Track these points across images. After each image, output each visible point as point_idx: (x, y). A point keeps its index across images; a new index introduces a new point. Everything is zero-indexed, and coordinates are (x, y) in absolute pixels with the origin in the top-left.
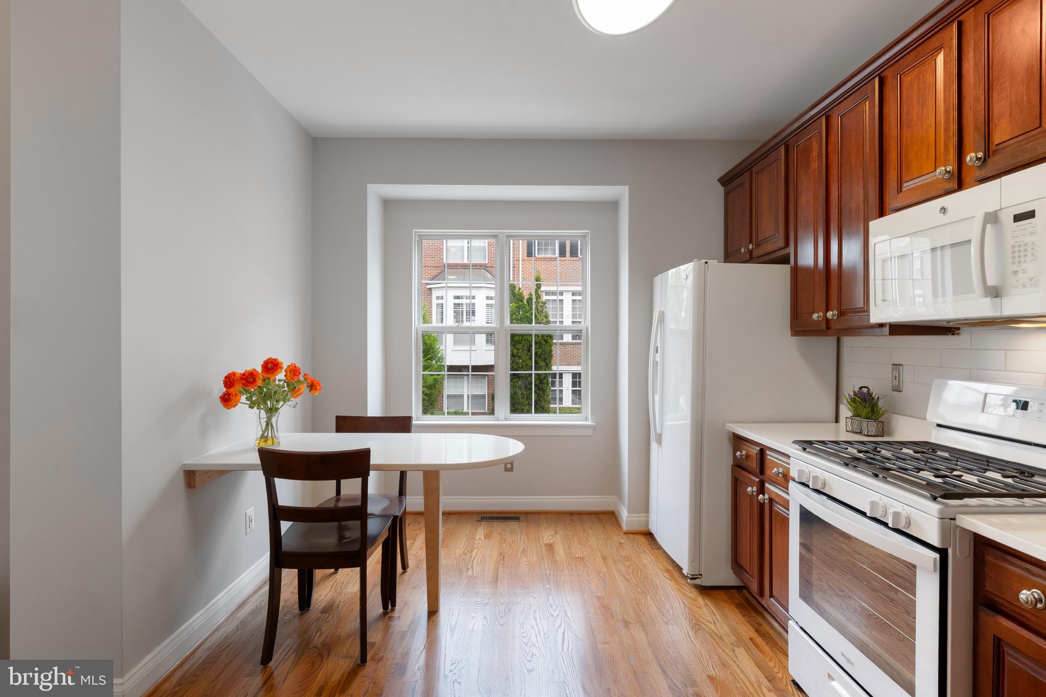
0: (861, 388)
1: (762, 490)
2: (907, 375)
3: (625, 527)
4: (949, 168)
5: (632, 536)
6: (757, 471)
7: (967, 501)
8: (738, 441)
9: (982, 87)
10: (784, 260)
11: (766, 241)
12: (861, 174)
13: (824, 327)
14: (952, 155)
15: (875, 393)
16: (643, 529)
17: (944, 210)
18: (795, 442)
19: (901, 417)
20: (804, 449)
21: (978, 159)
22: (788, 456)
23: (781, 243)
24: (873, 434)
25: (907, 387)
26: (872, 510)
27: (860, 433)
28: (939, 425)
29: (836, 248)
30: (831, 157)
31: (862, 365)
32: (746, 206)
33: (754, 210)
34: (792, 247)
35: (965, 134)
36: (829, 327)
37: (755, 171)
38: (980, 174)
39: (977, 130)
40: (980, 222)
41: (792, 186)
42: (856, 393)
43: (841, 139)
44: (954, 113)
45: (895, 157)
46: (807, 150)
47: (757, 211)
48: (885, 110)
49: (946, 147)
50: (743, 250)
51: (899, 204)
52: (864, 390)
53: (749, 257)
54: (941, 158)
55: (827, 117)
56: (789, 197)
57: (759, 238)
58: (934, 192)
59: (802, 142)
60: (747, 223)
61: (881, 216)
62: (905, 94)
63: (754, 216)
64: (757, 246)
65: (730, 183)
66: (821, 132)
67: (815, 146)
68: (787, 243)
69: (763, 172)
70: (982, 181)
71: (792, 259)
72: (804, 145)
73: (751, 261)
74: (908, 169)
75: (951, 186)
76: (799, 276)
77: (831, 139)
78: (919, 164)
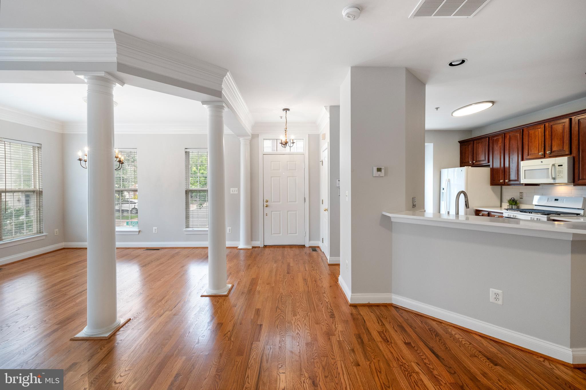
0: (511, 198)
2: (524, 195)
4: (542, 153)
8: (478, 212)
9: (550, 139)
10: (489, 166)
11: (480, 161)
12: (517, 150)
13: (503, 184)
14: (543, 150)
15: (516, 199)
17: (542, 162)
18: (505, 209)
20: (508, 210)
21: (549, 153)
22: (502, 213)
23: (487, 162)
24: (516, 208)
25: (524, 198)
28: (535, 205)
29: (508, 166)
30: (506, 144)
31: (510, 192)
32: (471, 151)
33: (475, 152)
34: (491, 163)
35: (546, 147)
36: (504, 184)
37: (475, 142)
38: (549, 155)
39: (549, 147)
40: (551, 165)
41: (491, 148)
42: (511, 199)
43: (510, 140)
44: (543, 142)
45: (527, 148)
46: (497, 140)
47: (476, 153)
48: (524, 137)
49: (541, 149)
50: (470, 162)
51: (528, 158)
52: (513, 199)
53: (472, 164)
54: (540, 151)
55: (505, 134)
56: (490, 151)
57: (477, 160)
58: (538, 157)
59: (495, 138)
60: (471, 155)
61: (523, 160)
62: (530, 135)
63: (475, 154)
64: (476, 162)
65: (463, 143)
66: (502, 138)
67: (500, 140)
68: (489, 162)
69: (479, 143)
70: (550, 157)
71: (491, 166)
72: (496, 139)
73: (473, 165)
74: (531, 151)
75: (542, 156)
76: (494, 170)
77: (506, 139)
78: (534, 151)
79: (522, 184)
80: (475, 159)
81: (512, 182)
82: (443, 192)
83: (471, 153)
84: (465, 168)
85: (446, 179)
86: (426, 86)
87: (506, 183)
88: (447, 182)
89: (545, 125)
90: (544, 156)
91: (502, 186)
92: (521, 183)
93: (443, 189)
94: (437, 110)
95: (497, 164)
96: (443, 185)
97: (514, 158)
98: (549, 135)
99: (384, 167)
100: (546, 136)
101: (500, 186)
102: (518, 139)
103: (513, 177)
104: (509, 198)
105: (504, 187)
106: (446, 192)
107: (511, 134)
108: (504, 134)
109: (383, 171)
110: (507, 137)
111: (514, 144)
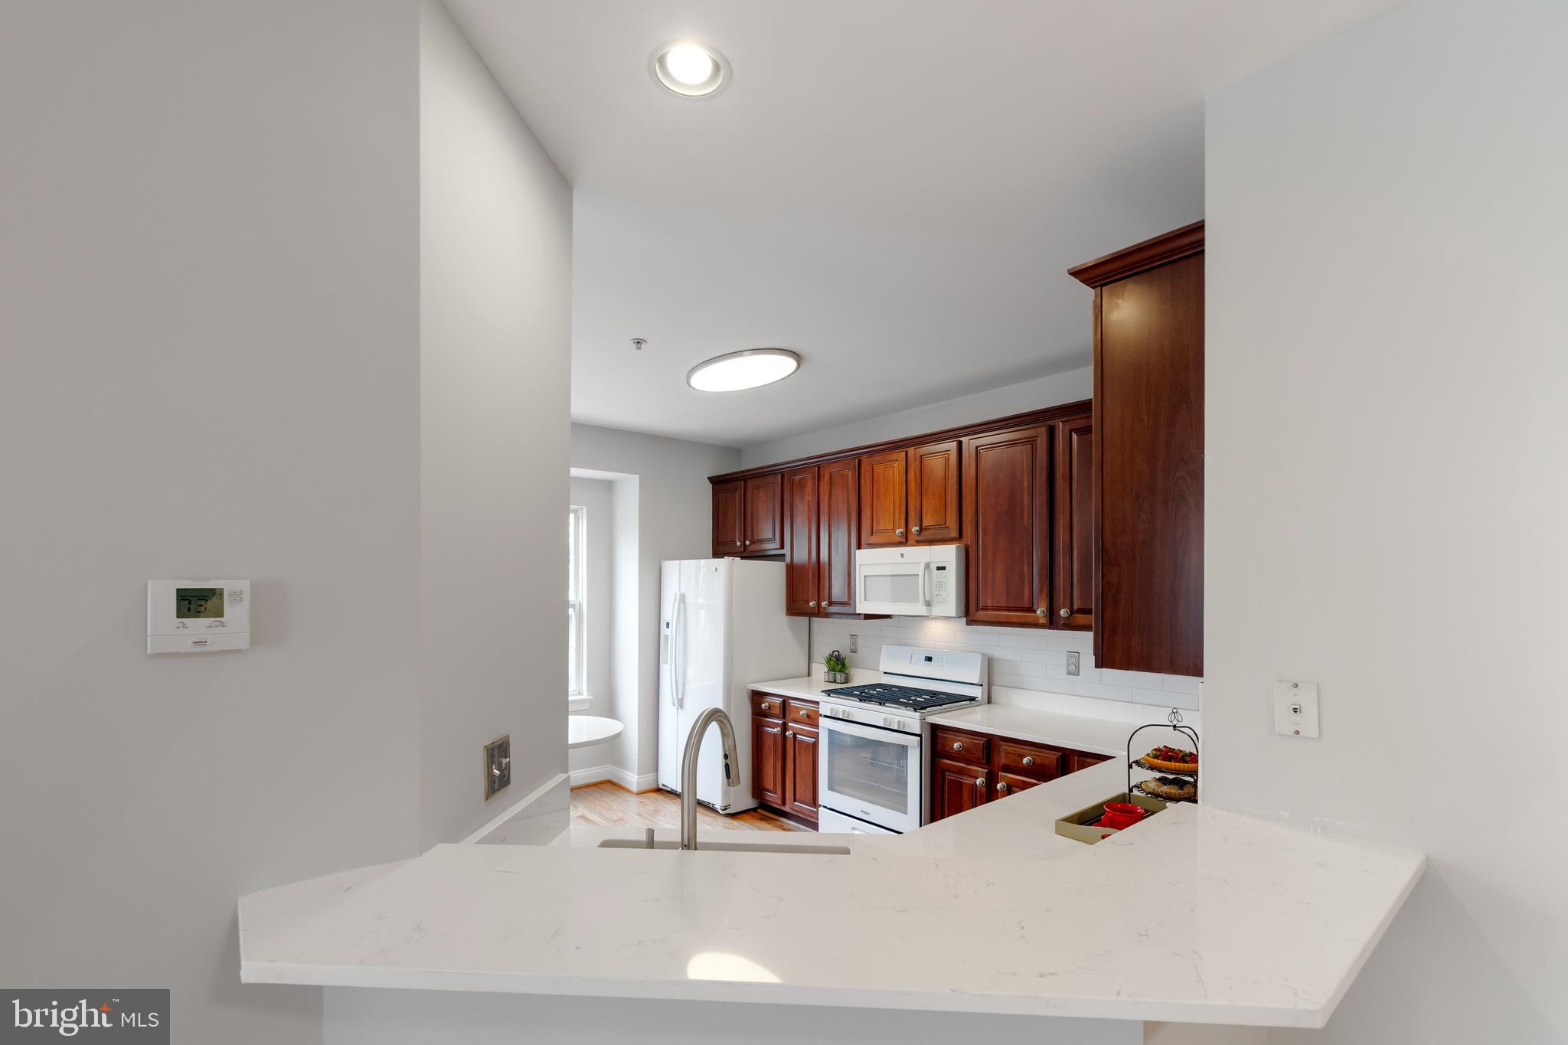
0: (833, 652)
1: (785, 728)
2: (860, 642)
3: (635, 789)
4: (902, 530)
5: (644, 795)
6: (781, 716)
7: (928, 709)
8: (757, 697)
9: (919, 493)
10: (780, 557)
11: (762, 541)
12: (846, 517)
13: (815, 611)
14: (903, 522)
15: (842, 654)
16: (653, 786)
17: (902, 555)
18: (822, 691)
19: (856, 669)
20: (829, 695)
21: (917, 531)
22: (818, 703)
23: (777, 545)
24: (843, 681)
25: (859, 650)
26: (885, 724)
27: (835, 682)
28: (885, 673)
29: (826, 559)
30: (821, 497)
31: (830, 635)
32: (740, 509)
33: (749, 513)
34: (786, 551)
35: (909, 513)
36: (819, 612)
37: (750, 483)
38: (917, 538)
39: (916, 514)
40: (922, 566)
41: (787, 506)
42: (831, 655)
43: (831, 488)
44: (904, 501)
45: (869, 513)
46: (802, 485)
47: (752, 516)
48: (862, 482)
49: (900, 518)
50: (738, 544)
51: (871, 542)
52: (836, 653)
53: (742, 550)
54: (896, 524)
55: (819, 468)
56: (784, 514)
57: (755, 538)
58: (893, 541)
59: (798, 478)
60: (740, 522)
61: (859, 547)
62: (875, 478)
63: (749, 518)
64: (752, 542)
65: (720, 484)
66: (813, 477)
67: (809, 484)
68: (782, 547)
69: (759, 488)
70: (919, 543)
71: (788, 559)
72: (800, 481)
73: (746, 555)
74: (878, 523)
75: (902, 540)
76: (794, 571)
77: (821, 484)
78: (884, 522)
79: (859, 614)
80: (749, 534)
81: (834, 609)
82: (668, 636)
83: (740, 515)
84: (726, 561)
85: (676, 594)
86: (574, 191)
87: (821, 610)
88: (677, 604)
89: (907, 452)
90: (905, 541)
91: (812, 619)
92: (857, 612)
93: (668, 624)
94: (639, 348)
95: (801, 554)
96: (669, 613)
97: (841, 536)
98: (916, 482)
99: (244, 586)
100: (909, 485)
101: (808, 618)
102: (850, 484)
103: (838, 590)
104: (827, 652)
105: (815, 620)
106: (674, 634)
107: (835, 468)
108: (817, 467)
109: (236, 613)
110: (824, 477)
111: (839, 496)
